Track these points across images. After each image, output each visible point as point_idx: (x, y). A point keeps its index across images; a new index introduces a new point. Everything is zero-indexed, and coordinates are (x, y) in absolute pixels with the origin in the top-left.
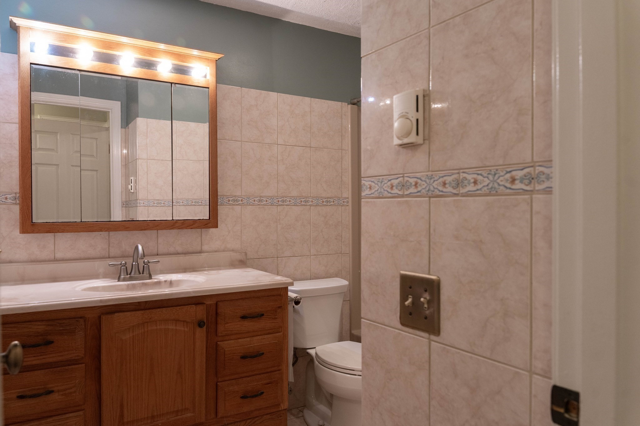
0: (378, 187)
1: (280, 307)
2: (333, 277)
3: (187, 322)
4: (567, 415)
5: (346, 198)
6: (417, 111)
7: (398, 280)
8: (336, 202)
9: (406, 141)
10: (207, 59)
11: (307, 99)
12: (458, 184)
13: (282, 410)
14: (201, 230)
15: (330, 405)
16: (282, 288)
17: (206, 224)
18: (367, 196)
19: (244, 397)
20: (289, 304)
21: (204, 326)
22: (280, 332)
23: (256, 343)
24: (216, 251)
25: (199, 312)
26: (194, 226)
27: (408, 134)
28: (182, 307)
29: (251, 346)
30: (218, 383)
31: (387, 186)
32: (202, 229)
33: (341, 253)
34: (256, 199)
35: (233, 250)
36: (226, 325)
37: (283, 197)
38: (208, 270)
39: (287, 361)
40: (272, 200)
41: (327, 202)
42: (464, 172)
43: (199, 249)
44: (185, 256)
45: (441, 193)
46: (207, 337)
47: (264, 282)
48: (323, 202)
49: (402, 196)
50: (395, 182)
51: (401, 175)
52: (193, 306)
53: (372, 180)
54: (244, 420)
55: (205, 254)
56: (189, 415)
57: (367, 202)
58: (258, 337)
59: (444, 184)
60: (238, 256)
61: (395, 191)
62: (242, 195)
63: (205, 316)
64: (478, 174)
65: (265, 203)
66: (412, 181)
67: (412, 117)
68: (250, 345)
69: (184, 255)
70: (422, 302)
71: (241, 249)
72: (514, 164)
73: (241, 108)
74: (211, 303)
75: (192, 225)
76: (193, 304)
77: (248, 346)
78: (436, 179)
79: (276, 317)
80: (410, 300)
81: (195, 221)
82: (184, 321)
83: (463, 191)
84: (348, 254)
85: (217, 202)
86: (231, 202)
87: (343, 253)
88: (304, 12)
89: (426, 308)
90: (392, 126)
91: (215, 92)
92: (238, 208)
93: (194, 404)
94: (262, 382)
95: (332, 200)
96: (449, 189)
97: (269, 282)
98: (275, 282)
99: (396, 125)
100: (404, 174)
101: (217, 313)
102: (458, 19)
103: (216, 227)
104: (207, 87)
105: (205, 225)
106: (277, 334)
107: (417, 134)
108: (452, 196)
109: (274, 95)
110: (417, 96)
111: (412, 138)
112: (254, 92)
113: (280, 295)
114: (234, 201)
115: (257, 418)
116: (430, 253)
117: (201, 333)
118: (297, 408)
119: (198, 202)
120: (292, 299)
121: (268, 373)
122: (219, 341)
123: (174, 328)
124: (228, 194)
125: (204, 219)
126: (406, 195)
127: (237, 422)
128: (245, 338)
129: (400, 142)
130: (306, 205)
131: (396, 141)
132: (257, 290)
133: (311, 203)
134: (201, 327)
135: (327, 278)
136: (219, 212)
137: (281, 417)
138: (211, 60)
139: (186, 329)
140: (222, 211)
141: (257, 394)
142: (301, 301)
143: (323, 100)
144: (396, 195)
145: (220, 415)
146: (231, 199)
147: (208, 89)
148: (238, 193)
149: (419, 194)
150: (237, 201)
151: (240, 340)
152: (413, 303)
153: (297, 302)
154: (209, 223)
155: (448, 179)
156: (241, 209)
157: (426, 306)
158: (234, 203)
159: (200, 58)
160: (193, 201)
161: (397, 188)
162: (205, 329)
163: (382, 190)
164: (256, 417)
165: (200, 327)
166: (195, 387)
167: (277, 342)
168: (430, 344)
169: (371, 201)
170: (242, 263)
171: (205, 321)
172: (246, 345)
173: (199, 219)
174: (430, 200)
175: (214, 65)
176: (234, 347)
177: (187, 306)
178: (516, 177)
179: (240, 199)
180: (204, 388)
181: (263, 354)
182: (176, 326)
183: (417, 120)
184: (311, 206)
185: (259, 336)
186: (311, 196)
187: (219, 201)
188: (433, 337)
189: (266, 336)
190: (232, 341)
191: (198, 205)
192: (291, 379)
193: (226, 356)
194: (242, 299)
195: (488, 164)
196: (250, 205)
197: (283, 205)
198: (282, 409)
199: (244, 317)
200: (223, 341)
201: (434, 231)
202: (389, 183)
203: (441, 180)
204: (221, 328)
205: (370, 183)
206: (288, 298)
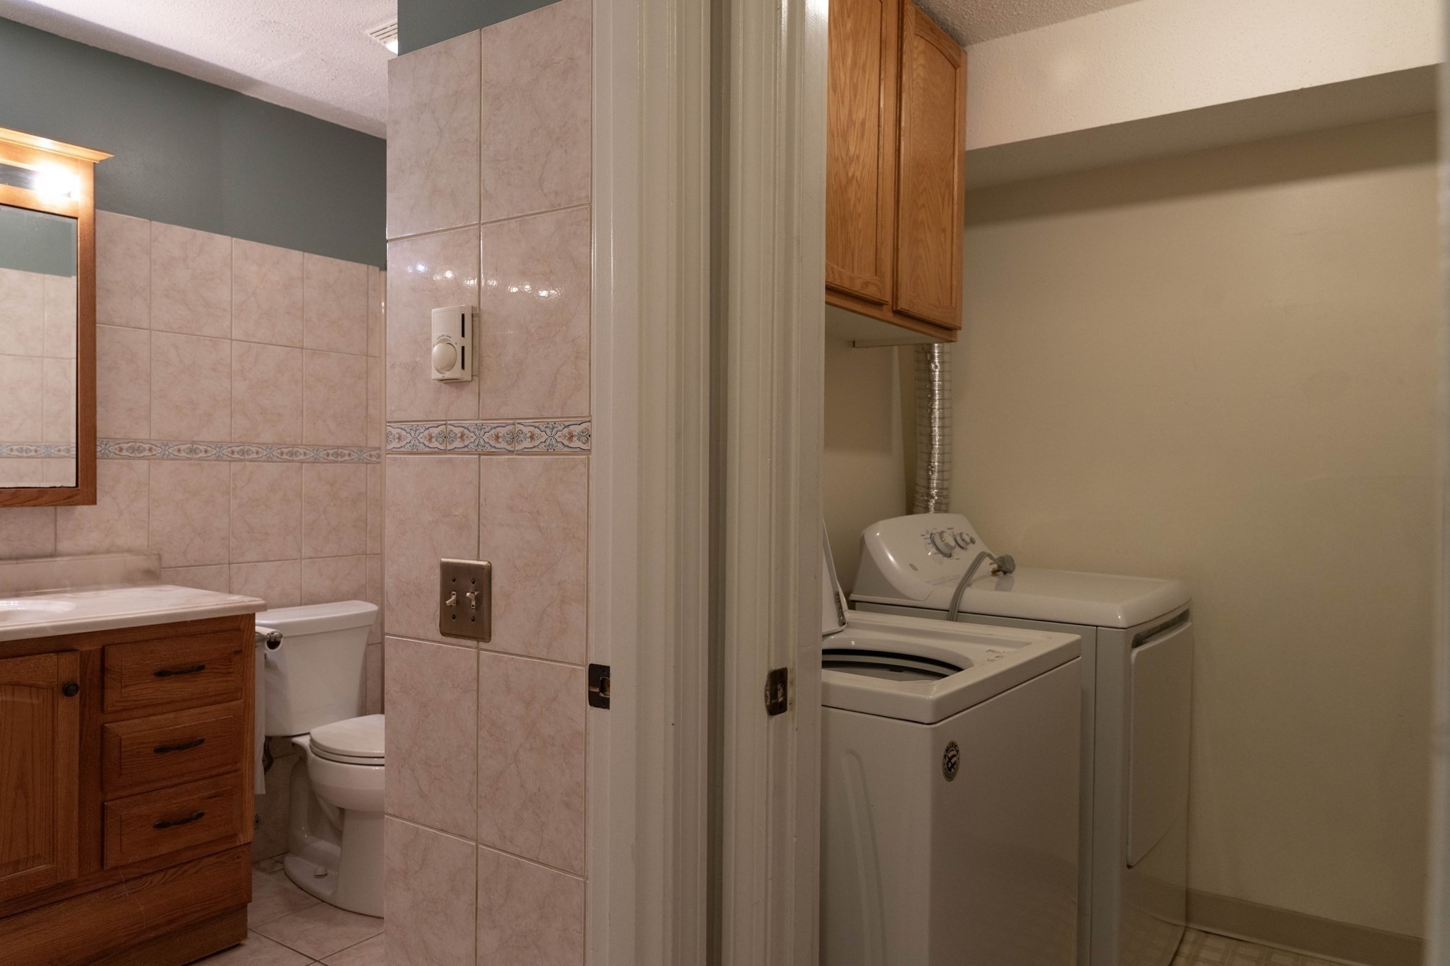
0: (411, 438)
1: (238, 652)
2: (349, 599)
3: (38, 688)
4: (602, 695)
5: (375, 449)
6: (463, 335)
7: (438, 571)
8: (355, 456)
9: (448, 375)
10: (75, 160)
11: (296, 255)
12: (514, 437)
13: (241, 846)
14: (56, 509)
15: (338, 834)
16: (242, 616)
17: (69, 497)
18: (395, 450)
19: (162, 825)
20: (256, 647)
21: (77, 692)
22: (237, 699)
23: (187, 721)
24: (90, 553)
25: (67, 667)
26: (40, 500)
27: (450, 366)
28: (27, 657)
29: (178, 729)
30: (105, 803)
31: (423, 437)
32: (58, 507)
33: (364, 553)
34: (183, 447)
35: (129, 551)
36: (123, 690)
37: (243, 444)
38: (71, 592)
39: (253, 753)
40: (218, 449)
41: (337, 455)
42: (519, 424)
43: (49, 547)
44: (17, 563)
45: (493, 450)
46: (82, 714)
47: (206, 606)
48: (328, 455)
49: (445, 452)
50: (435, 431)
51: (444, 422)
52: (51, 655)
53: (403, 427)
54: (162, 870)
55: (65, 558)
56: (42, 867)
57: (395, 460)
58: (192, 711)
59: (497, 437)
60: (140, 562)
61: (435, 444)
62: (150, 440)
63: (78, 674)
64: (535, 427)
65: (202, 455)
66: (458, 431)
67: (456, 344)
68: (176, 725)
69: (15, 562)
70: (468, 598)
71: (148, 547)
72: (572, 417)
73: (151, 262)
74: (91, 648)
75: (36, 499)
76: (51, 652)
77: (172, 728)
78: (487, 430)
79: (231, 670)
80: (453, 597)
81: (42, 491)
82: (30, 686)
83: (519, 447)
84: (377, 554)
85: (95, 452)
86: (124, 453)
87: (368, 553)
88: (289, 88)
89: (473, 606)
90: (430, 350)
91: (92, 227)
92: (142, 466)
93: (53, 845)
94: (201, 794)
95: (347, 452)
96: (503, 445)
97: (217, 605)
98: (229, 605)
99: (435, 349)
100: (446, 420)
101: (103, 669)
102: (513, 224)
103: (93, 502)
104: (73, 215)
105: (65, 499)
106: (233, 703)
107: (463, 367)
108: (506, 455)
109: (222, 244)
110: (463, 316)
111: (456, 373)
112: (179, 233)
113: (238, 630)
114: (133, 449)
115: (189, 865)
116: (479, 531)
117: (68, 709)
118: (271, 858)
119: (27, 451)
120: (262, 638)
121: (212, 777)
122: (109, 723)
123: (9, 698)
124: (118, 436)
125: (64, 485)
126: (449, 450)
127: (147, 875)
128: (163, 713)
129: (440, 376)
130: (292, 461)
131: (436, 375)
132: (191, 621)
133: (302, 457)
134: (71, 695)
135: (336, 600)
136: (99, 471)
137: (238, 858)
138: (82, 161)
139: (35, 701)
140: (106, 471)
141: (189, 818)
142: (282, 640)
143: (328, 259)
144: (436, 450)
145: (111, 861)
146: (125, 446)
147: (75, 220)
148: (143, 435)
149: (466, 449)
150: (139, 450)
151: (152, 718)
152: (457, 602)
153: (273, 643)
154: (76, 495)
155: (502, 431)
156: (149, 467)
157: (473, 603)
158: (132, 455)
159: (57, 156)
160: (15, 447)
161: (437, 440)
162: (78, 700)
163: (417, 443)
164: (187, 863)
165: (67, 696)
166: (55, 813)
167: (230, 718)
168: (478, 654)
169: (401, 458)
170: (152, 576)
171: (78, 683)
172: (168, 727)
173: (53, 485)
174: (479, 458)
175: (90, 173)
176: (140, 731)
177: (37, 656)
178: (574, 433)
179: (147, 446)
180: (76, 813)
181: (202, 741)
182: (13, 694)
183: (463, 348)
184: (302, 463)
185: (194, 708)
186: (304, 443)
187: (99, 449)
188: (482, 645)
189: (208, 709)
190: (136, 721)
191: (26, 457)
192: (260, 788)
193: (123, 750)
194: (157, 639)
195: (546, 415)
196: (168, 459)
197: (243, 460)
198: (242, 843)
199: (162, 674)
200: (116, 721)
201: (485, 500)
202: (427, 432)
203: (493, 432)
204: (112, 697)
205: (399, 430)
206: (254, 636)
